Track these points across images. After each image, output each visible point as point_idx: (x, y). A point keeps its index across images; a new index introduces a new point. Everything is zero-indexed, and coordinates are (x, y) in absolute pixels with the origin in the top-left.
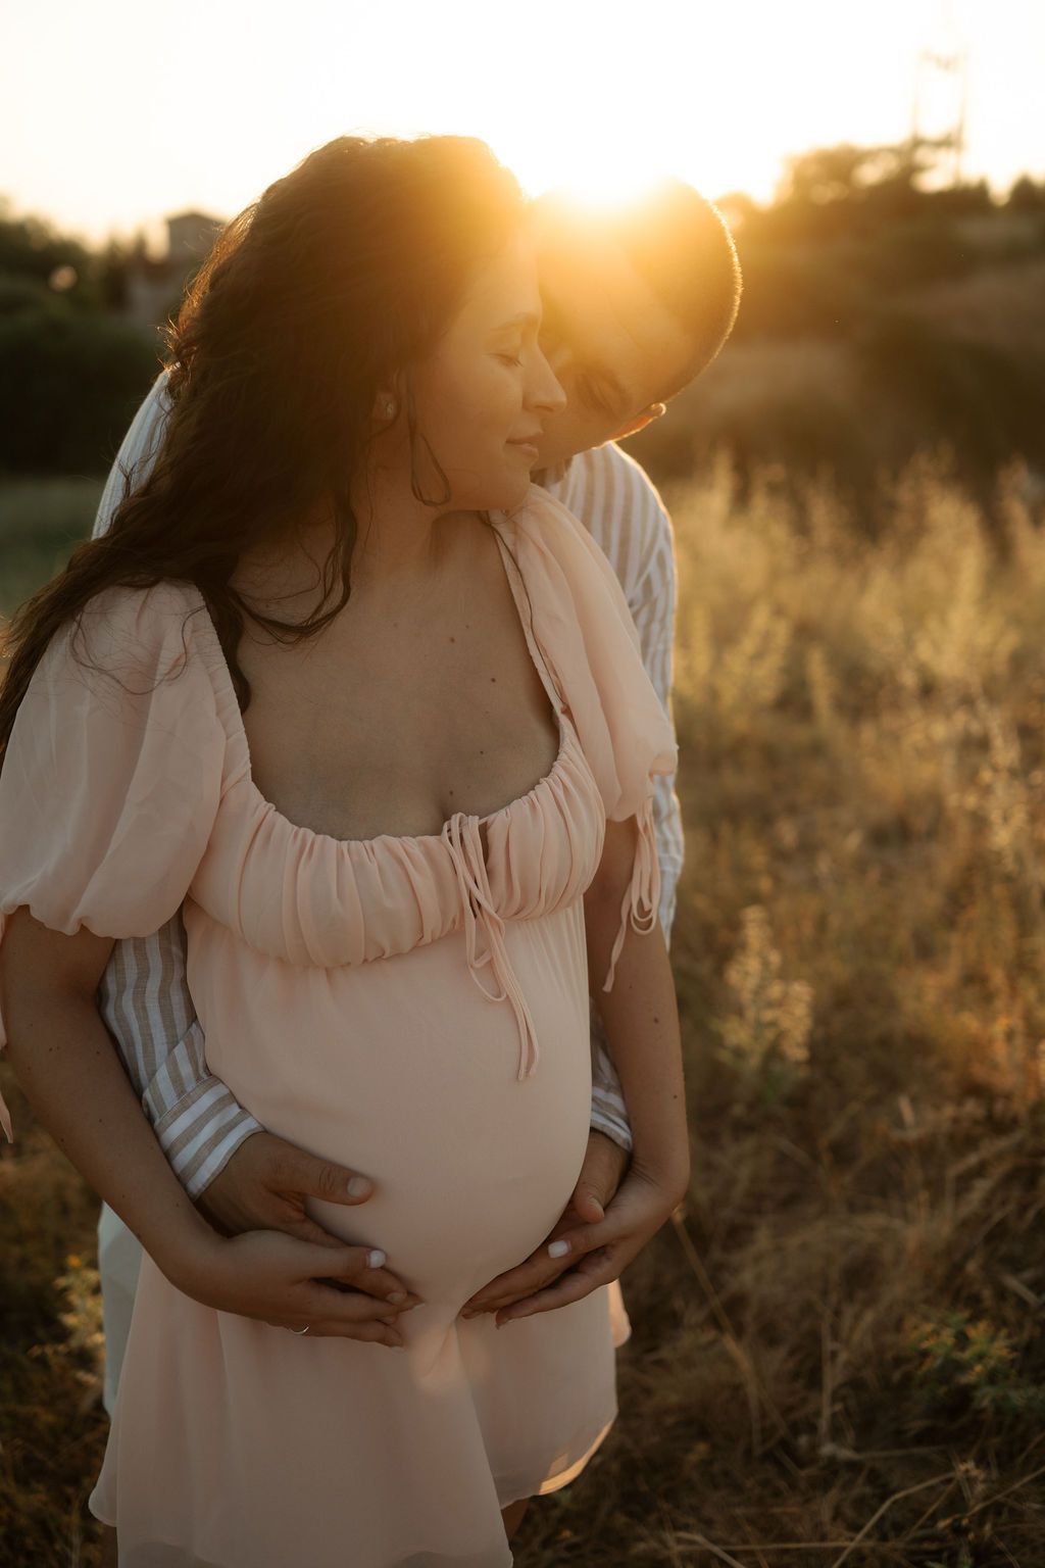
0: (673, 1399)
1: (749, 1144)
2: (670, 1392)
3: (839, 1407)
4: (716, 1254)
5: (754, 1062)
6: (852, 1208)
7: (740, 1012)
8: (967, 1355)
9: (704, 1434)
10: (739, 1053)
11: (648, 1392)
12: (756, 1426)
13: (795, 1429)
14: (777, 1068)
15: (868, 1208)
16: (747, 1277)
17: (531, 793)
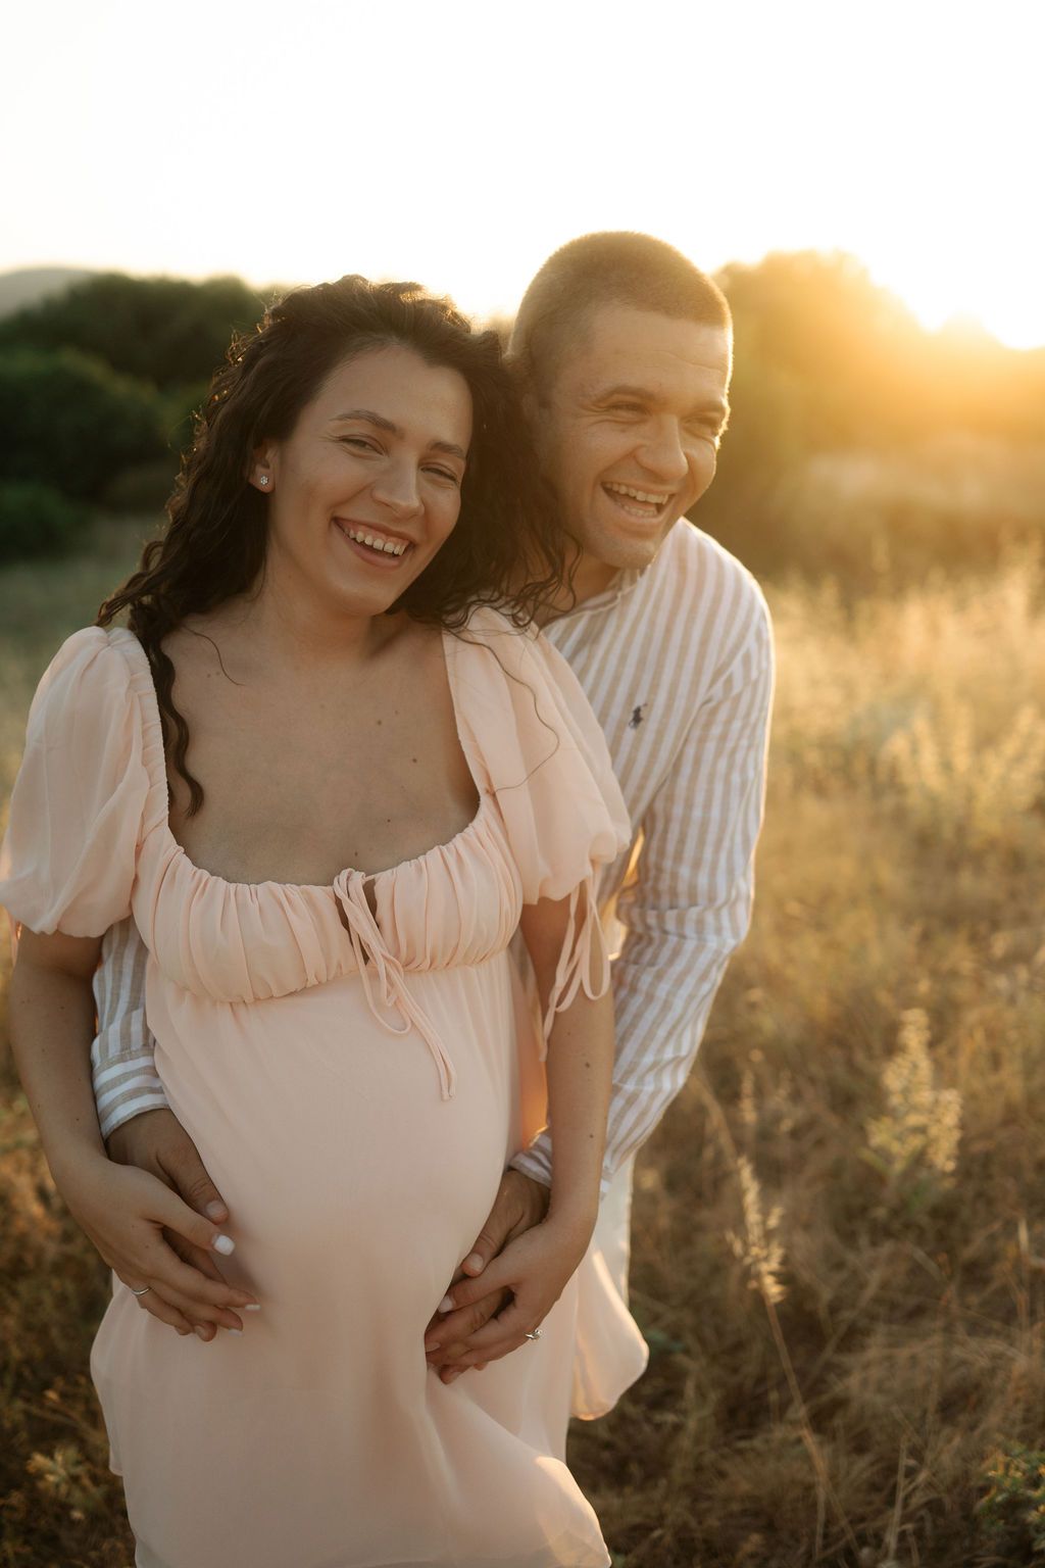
0: (745, 1487)
1: (887, 1248)
2: (743, 1480)
3: (909, 1527)
4: (828, 1353)
5: (898, 1167)
6: (975, 1329)
7: (893, 1114)
8: (1036, 1494)
9: (770, 1528)
10: (887, 1156)
11: (722, 1475)
12: (820, 1529)
13: (862, 1540)
14: (923, 1174)
15: (989, 1332)
16: (853, 1382)
17: (421, 858)
